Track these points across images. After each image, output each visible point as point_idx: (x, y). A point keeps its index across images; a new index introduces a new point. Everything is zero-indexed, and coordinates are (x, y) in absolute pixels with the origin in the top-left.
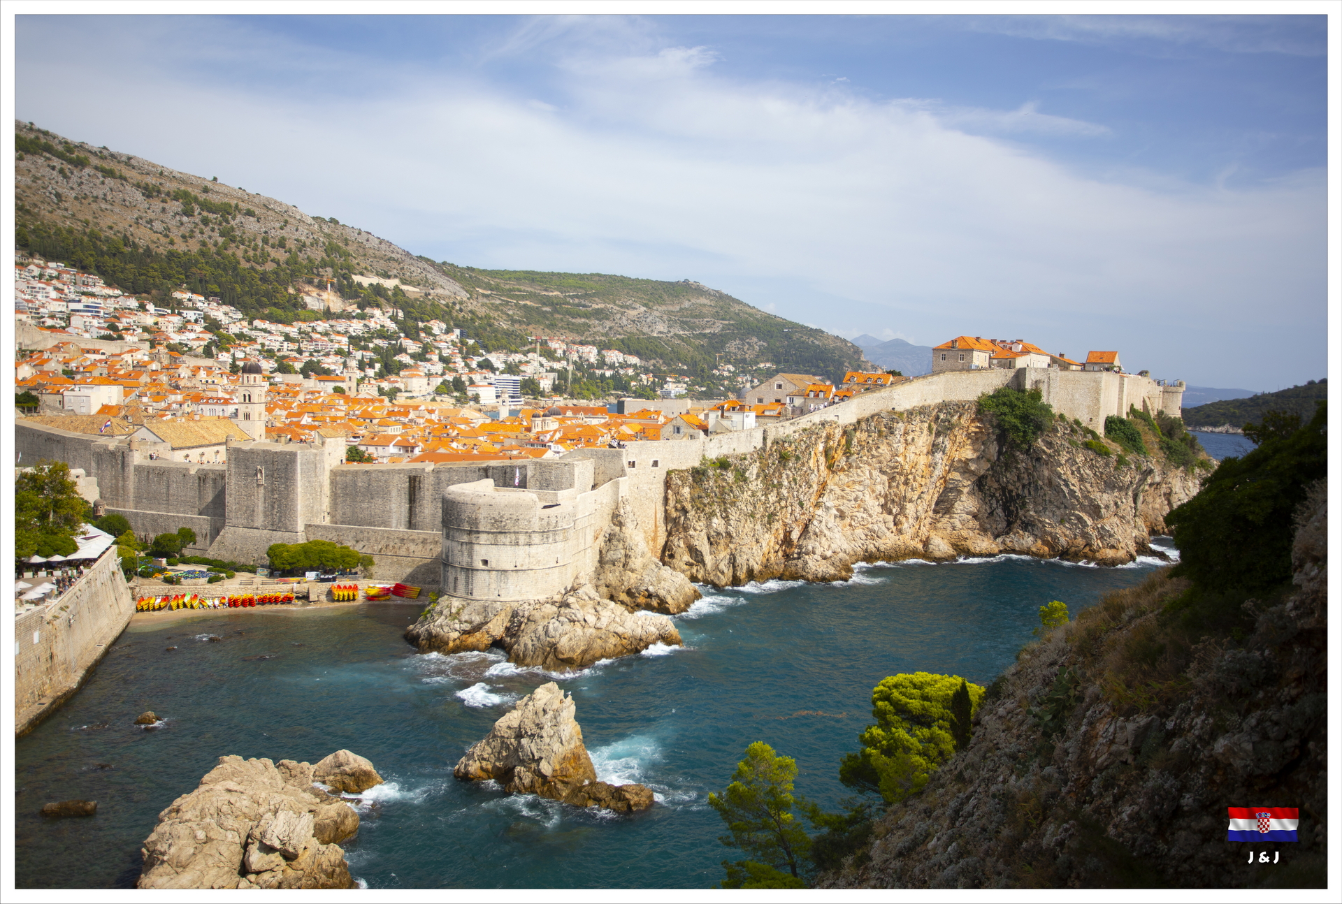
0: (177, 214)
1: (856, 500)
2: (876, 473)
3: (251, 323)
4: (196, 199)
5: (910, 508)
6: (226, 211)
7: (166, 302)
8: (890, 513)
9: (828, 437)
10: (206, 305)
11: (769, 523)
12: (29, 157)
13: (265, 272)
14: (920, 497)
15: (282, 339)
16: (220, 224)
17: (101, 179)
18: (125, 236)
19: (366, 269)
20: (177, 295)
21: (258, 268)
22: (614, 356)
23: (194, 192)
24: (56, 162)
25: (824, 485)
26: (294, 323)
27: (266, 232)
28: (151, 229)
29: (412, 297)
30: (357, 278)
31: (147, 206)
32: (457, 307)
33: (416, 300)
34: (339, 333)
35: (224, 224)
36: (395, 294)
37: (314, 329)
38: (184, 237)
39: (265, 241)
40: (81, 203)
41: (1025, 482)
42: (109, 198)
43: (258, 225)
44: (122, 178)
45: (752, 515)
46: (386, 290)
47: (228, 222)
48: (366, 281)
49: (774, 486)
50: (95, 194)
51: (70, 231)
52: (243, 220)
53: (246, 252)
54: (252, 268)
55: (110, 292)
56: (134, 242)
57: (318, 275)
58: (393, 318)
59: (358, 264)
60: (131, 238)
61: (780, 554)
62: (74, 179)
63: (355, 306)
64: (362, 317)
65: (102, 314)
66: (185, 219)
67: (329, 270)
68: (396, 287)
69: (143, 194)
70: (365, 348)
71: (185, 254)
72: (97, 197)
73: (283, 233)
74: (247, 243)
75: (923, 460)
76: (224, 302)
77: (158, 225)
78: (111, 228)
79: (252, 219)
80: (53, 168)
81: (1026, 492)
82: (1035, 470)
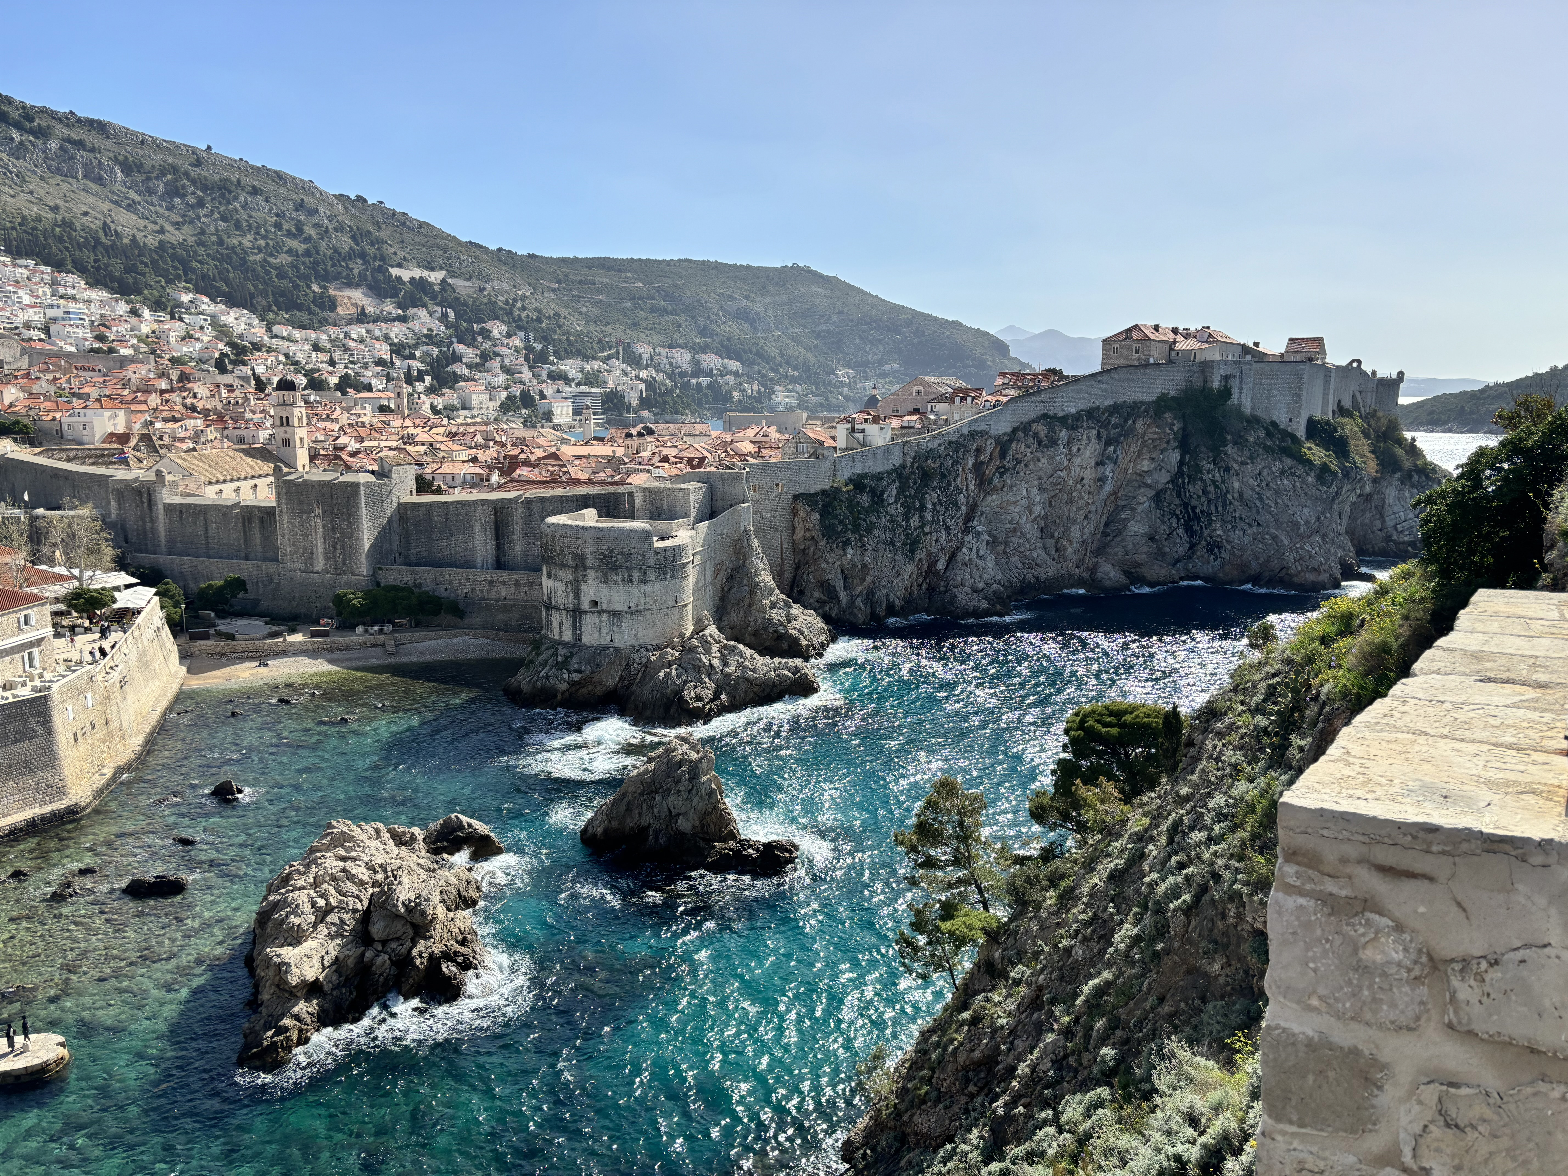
1: (1010, 522)
2: (1035, 491)
3: (269, 329)
4: (187, 174)
5: (1075, 532)
6: (225, 187)
7: (163, 305)
8: (1052, 536)
9: (978, 450)
10: (212, 307)
11: (912, 551)
13: (281, 266)
14: (1086, 517)
15: (307, 348)
18: (105, 223)
19: (405, 259)
20: (176, 296)
21: (271, 260)
22: (710, 360)
23: (184, 165)
25: (973, 508)
26: (323, 329)
27: (278, 215)
28: (135, 213)
29: (464, 292)
30: (395, 271)
32: (519, 305)
33: (469, 296)
34: (377, 339)
35: (225, 205)
36: (443, 289)
37: (347, 335)
38: (177, 223)
39: (278, 227)
41: (1212, 496)
43: (268, 206)
44: (93, 150)
45: (892, 543)
46: (431, 284)
47: (229, 203)
48: (406, 275)
49: (915, 509)
50: (64, 170)
51: (38, 220)
52: (248, 200)
53: (255, 240)
54: (265, 260)
55: (93, 294)
56: (116, 231)
57: (347, 267)
58: (443, 320)
59: (395, 254)
60: (112, 226)
61: (924, 586)
62: (39, 152)
63: (395, 306)
64: (403, 319)
65: (87, 323)
66: (176, 200)
67: (360, 261)
68: (444, 281)
69: (123, 170)
70: (412, 357)
71: (179, 244)
72: (67, 176)
73: (300, 216)
74: (255, 230)
75: (1089, 475)
76: (232, 302)
77: (143, 209)
78: (86, 214)
79: (259, 198)
80: (12, 141)
81: (1213, 508)
82: (1223, 482)
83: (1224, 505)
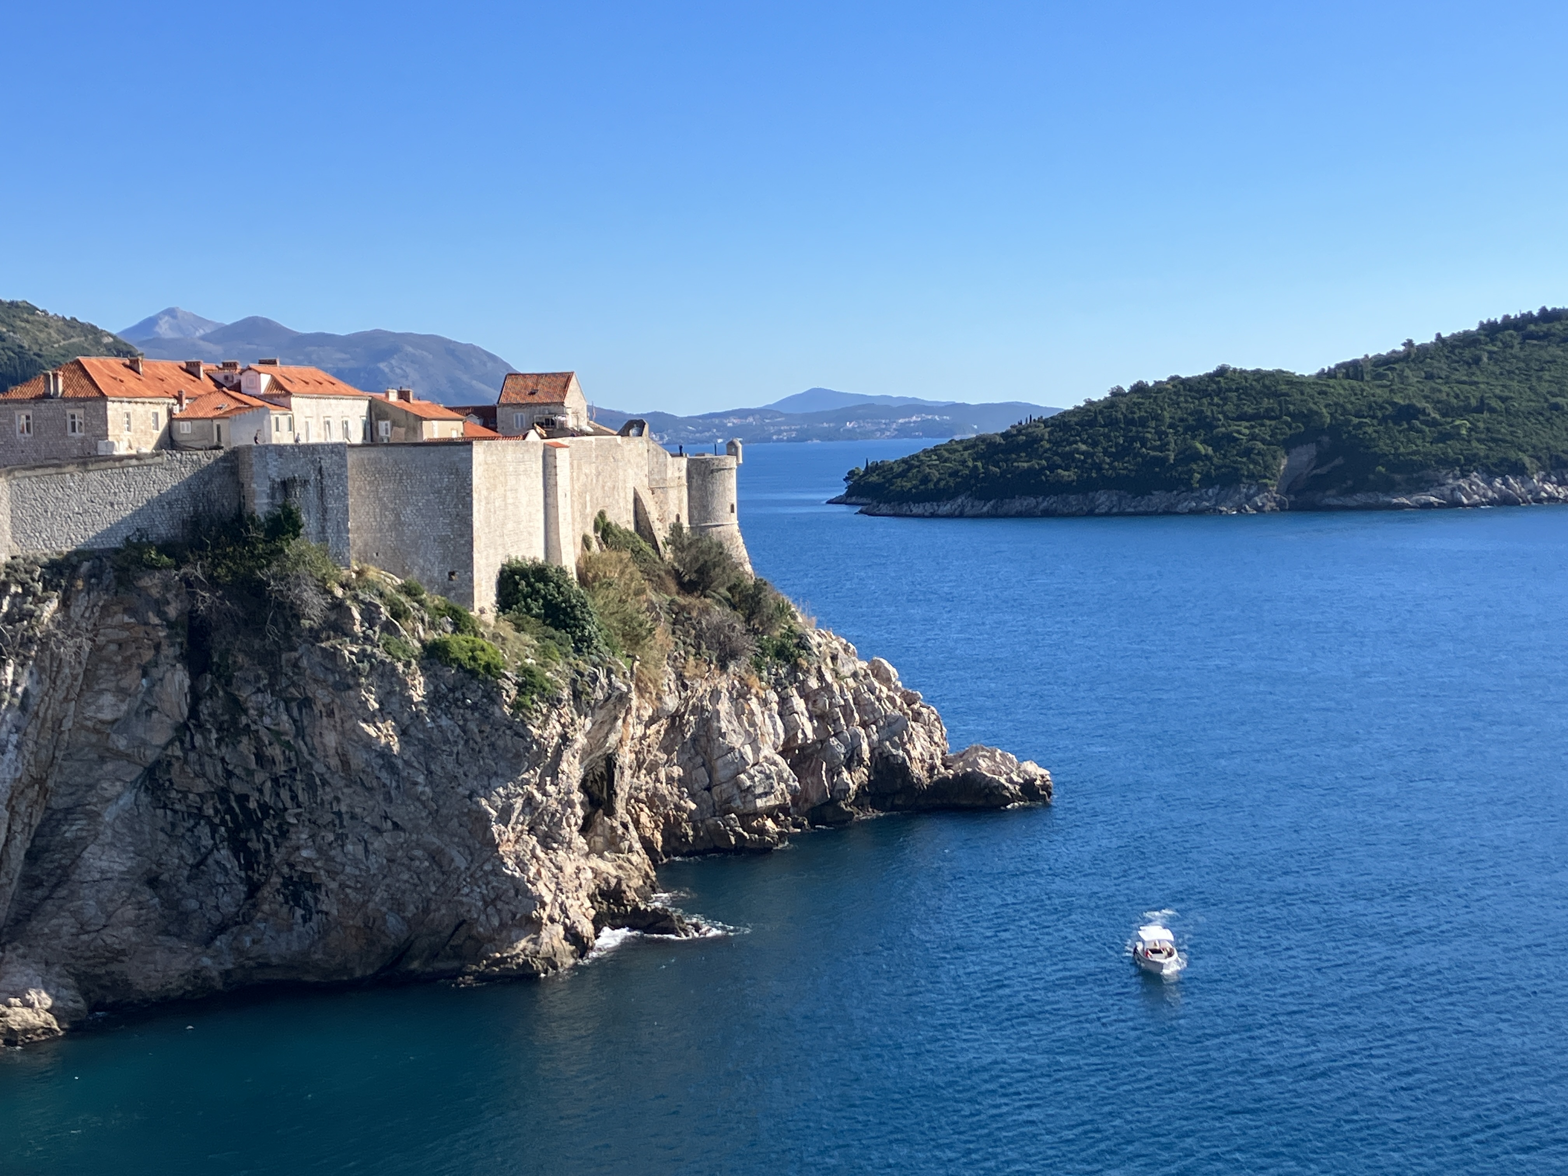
41: (281, 769)
81: (285, 794)
82: (300, 732)
83: (311, 787)
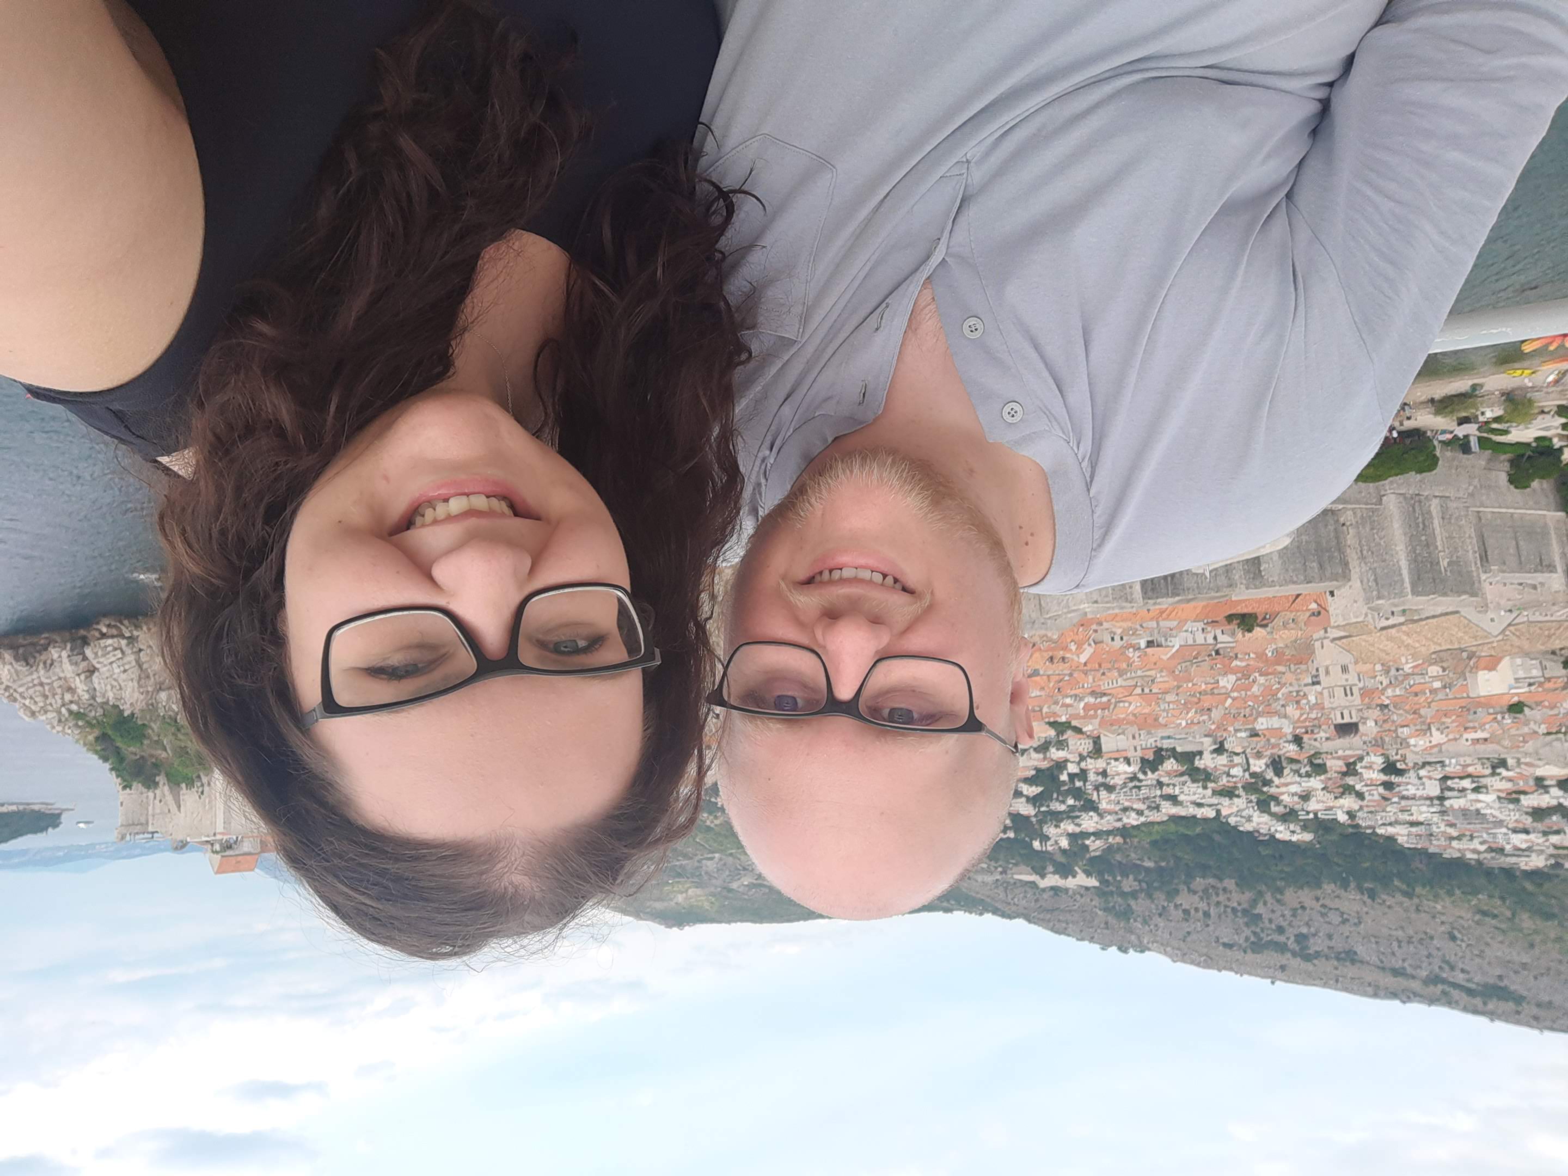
0: (1314, 935)
3: (1218, 812)
4: (1294, 954)
6: (1257, 946)
7: (1322, 826)
10: (1273, 829)
12: (1491, 981)
13: (1204, 877)
15: (1181, 798)
16: (1262, 930)
17: (1406, 965)
18: (1373, 900)
19: (1082, 896)
20: (1308, 837)
21: (1211, 881)
23: (1296, 963)
24: (1460, 978)
26: (1165, 818)
27: (1208, 926)
28: (1342, 913)
29: (1023, 867)
30: (1093, 882)
31: (1349, 940)
33: (1016, 865)
34: (1110, 813)
35: (1258, 930)
36: (1044, 868)
37: (1140, 813)
38: (1303, 908)
39: (1207, 914)
40: (1426, 933)
42: (1395, 944)
43: (1217, 934)
44: (1383, 969)
46: (1054, 873)
47: (1255, 933)
48: (1081, 880)
50: (1411, 948)
51: (1436, 897)
52: (1236, 937)
53: (1229, 899)
54: (1221, 880)
55: (1391, 830)
56: (1363, 894)
57: (1140, 881)
58: (1045, 838)
59: (1091, 900)
60: (1365, 898)
62: (1437, 962)
63: (1091, 849)
64: (1083, 835)
66: (1304, 930)
67: (1127, 889)
68: (1043, 876)
69: (1355, 953)
71: (1302, 888)
72: (1409, 942)
73: (1186, 927)
74: (1229, 910)
76: (1251, 836)
77: (1335, 918)
78: (1389, 907)
79: (1226, 940)
80: (1463, 971)
